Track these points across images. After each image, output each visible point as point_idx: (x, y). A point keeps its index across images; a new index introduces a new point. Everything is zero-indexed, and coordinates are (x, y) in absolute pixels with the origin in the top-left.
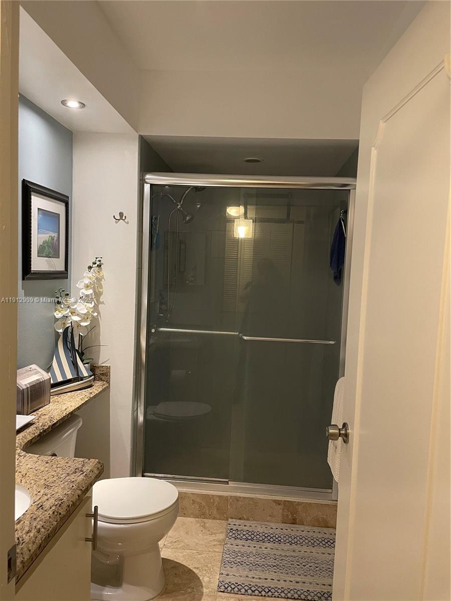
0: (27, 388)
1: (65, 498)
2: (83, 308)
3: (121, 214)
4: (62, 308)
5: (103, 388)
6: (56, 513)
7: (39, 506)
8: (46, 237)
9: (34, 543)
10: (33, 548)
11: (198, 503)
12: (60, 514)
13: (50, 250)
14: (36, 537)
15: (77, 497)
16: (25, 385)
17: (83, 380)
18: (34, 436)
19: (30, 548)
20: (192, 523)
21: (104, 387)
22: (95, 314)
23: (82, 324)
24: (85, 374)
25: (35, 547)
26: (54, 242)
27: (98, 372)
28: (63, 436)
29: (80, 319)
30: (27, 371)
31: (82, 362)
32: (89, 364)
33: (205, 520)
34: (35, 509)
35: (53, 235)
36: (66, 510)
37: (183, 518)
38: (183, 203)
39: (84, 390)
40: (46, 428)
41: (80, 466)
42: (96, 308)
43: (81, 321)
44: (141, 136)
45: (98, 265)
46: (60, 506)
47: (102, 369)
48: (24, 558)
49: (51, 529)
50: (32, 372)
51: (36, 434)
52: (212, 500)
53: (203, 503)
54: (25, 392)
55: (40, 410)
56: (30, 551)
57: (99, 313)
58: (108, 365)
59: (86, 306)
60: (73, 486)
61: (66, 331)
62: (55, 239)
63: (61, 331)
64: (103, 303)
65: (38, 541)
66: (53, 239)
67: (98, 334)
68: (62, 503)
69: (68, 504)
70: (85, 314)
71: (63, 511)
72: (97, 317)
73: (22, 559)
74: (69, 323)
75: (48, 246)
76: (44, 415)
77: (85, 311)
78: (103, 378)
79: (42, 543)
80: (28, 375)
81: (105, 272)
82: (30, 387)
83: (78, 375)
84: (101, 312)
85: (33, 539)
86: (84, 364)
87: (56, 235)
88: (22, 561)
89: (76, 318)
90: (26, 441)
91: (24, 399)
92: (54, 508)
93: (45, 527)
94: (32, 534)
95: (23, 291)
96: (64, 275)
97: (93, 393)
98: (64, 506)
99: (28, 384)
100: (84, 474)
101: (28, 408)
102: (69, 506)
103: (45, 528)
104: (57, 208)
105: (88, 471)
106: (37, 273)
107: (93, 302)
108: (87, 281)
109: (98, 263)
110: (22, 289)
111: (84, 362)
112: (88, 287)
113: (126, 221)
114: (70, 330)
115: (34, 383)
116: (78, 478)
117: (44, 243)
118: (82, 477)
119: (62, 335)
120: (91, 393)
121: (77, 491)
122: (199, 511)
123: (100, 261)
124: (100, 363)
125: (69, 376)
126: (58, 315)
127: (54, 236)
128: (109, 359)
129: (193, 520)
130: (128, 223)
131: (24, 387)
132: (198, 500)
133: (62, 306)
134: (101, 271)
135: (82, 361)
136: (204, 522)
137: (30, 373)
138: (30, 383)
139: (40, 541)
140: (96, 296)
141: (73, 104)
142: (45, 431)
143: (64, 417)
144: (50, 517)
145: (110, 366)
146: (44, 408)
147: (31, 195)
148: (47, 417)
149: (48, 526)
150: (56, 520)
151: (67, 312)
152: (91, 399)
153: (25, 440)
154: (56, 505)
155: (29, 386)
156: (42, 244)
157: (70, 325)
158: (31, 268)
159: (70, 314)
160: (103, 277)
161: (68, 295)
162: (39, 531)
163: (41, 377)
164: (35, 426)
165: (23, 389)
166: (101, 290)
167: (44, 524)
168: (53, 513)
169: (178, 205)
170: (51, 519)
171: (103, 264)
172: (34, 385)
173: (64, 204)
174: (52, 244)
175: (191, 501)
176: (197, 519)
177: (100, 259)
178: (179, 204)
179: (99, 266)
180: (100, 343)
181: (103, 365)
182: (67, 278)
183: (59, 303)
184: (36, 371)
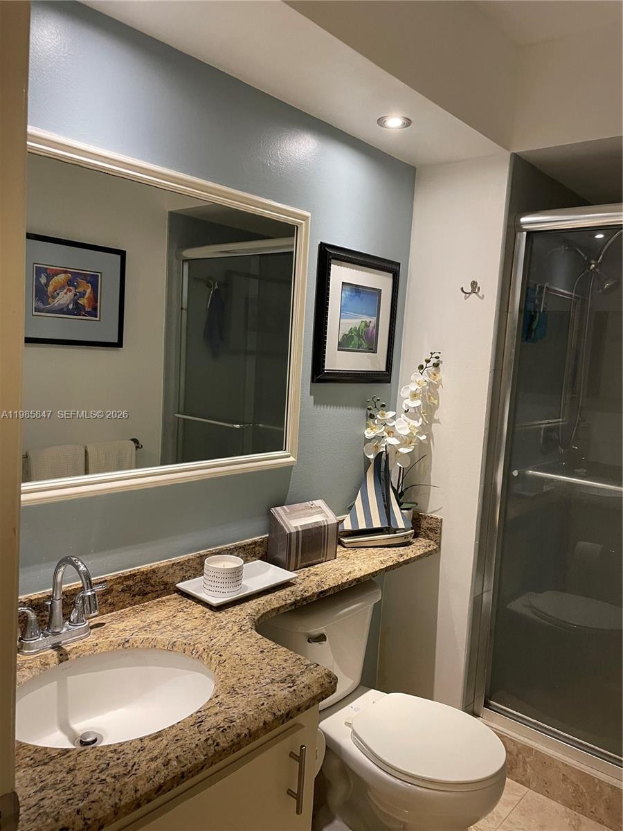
0: (298, 532)
1: (238, 721)
2: (404, 426)
3: (474, 284)
4: (376, 425)
5: (426, 550)
6: (210, 742)
7: (200, 720)
8: (355, 322)
9: (149, 780)
10: (144, 787)
11: (572, 783)
12: (218, 745)
13: (362, 340)
14: (157, 772)
15: (262, 724)
16: (296, 527)
17: (395, 533)
18: (284, 603)
19: (139, 787)
20: (557, 812)
21: (429, 549)
22: (424, 437)
23: (401, 450)
24: (401, 524)
25: (149, 786)
26: (368, 330)
27: (424, 524)
28: (340, 611)
29: (399, 443)
30: (307, 508)
31: (399, 506)
32: (411, 511)
33: (584, 819)
34: (191, 723)
35: (368, 319)
36: (232, 740)
37: (545, 797)
38: (603, 259)
39: (394, 549)
40: (307, 594)
41: (298, 672)
42: (425, 429)
43: (400, 446)
44: (515, 154)
45: (434, 364)
46: (223, 731)
47: (430, 522)
48: (120, 800)
49: (190, 765)
50: (314, 511)
51: (288, 602)
52: (598, 788)
53: (581, 786)
54: (294, 537)
55: (316, 566)
56: (136, 791)
57: (430, 437)
58: (439, 517)
59: (409, 424)
60: (263, 704)
61: (379, 457)
62: (372, 325)
63: (372, 457)
64: (438, 421)
65: (159, 780)
66: (367, 325)
67: (428, 468)
68: (229, 727)
69: (239, 731)
70: (407, 436)
71: (224, 742)
72: (426, 442)
73: (117, 801)
74: (383, 447)
75: (359, 336)
76: (317, 574)
77: (407, 432)
78: (431, 535)
79: (164, 783)
80: (306, 514)
81: (443, 375)
82: (302, 531)
83: (389, 524)
84: (435, 435)
85: (152, 773)
86: (401, 509)
87: (373, 320)
88: (116, 803)
89: (392, 441)
90: (269, 609)
91: (290, 546)
92: (212, 732)
93: (182, 759)
94: (153, 765)
95: (312, 397)
96: (383, 377)
97: (405, 556)
98: (231, 735)
99: (301, 526)
100: (291, 690)
101: (297, 561)
102: (239, 735)
103: (179, 762)
104: (380, 281)
105: (303, 685)
106: (334, 373)
107: (421, 419)
108: (413, 387)
109: (434, 361)
110: (311, 394)
111: (403, 507)
112: (415, 395)
113: (480, 294)
114: (384, 456)
115: (311, 527)
116: (280, 693)
117: (351, 331)
118: (286, 692)
119: (373, 463)
120: (402, 555)
121: (266, 714)
122: (573, 797)
123: (437, 358)
124: (428, 511)
125: (377, 524)
126: (369, 434)
127: (370, 322)
128: (441, 508)
129: (562, 808)
130: (482, 298)
131: (293, 530)
132: (573, 778)
133: (376, 421)
134: (438, 373)
135: (400, 504)
136: (579, 820)
137: (310, 511)
138: (305, 525)
139: (162, 781)
140: (428, 411)
141: (394, 122)
142: (304, 599)
143: (342, 583)
144: (197, 745)
145: (441, 520)
146: (323, 564)
147: (330, 264)
148: (317, 578)
149: (186, 759)
150: (205, 753)
151: (379, 431)
152: (399, 565)
153: (268, 607)
154: (218, 729)
155: (300, 529)
156: (347, 333)
157: (384, 450)
158: (324, 366)
159: (385, 434)
160: (440, 382)
161: (383, 406)
162: (166, 764)
163: (324, 519)
164: (292, 588)
165: (291, 533)
166: (436, 402)
167: (183, 754)
168: (207, 740)
169: (591, 264)
170: (197, 750)
171: (442, 362)
172: (309, 529)
173: (391, 275)
174: (366, 333)
175: (561, 774)
176: (568, 809)
177: (438, 355)
178: (593, 262)
179: (436, 365)
180: (430, 483)
181: (433, 515)
182: (390, 382)
183: (372, 416)
184: (320, 509)
